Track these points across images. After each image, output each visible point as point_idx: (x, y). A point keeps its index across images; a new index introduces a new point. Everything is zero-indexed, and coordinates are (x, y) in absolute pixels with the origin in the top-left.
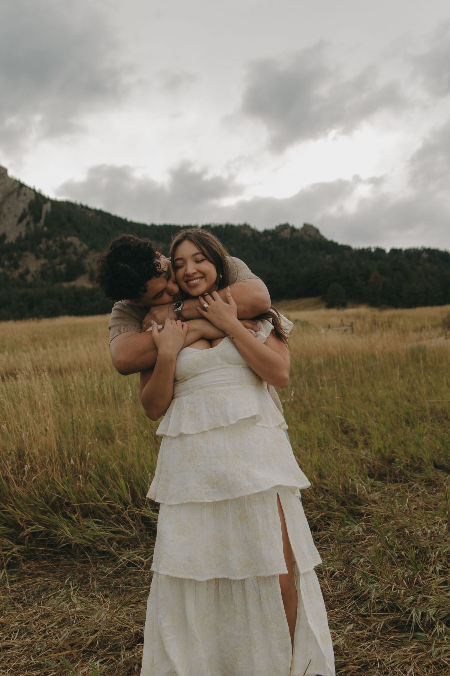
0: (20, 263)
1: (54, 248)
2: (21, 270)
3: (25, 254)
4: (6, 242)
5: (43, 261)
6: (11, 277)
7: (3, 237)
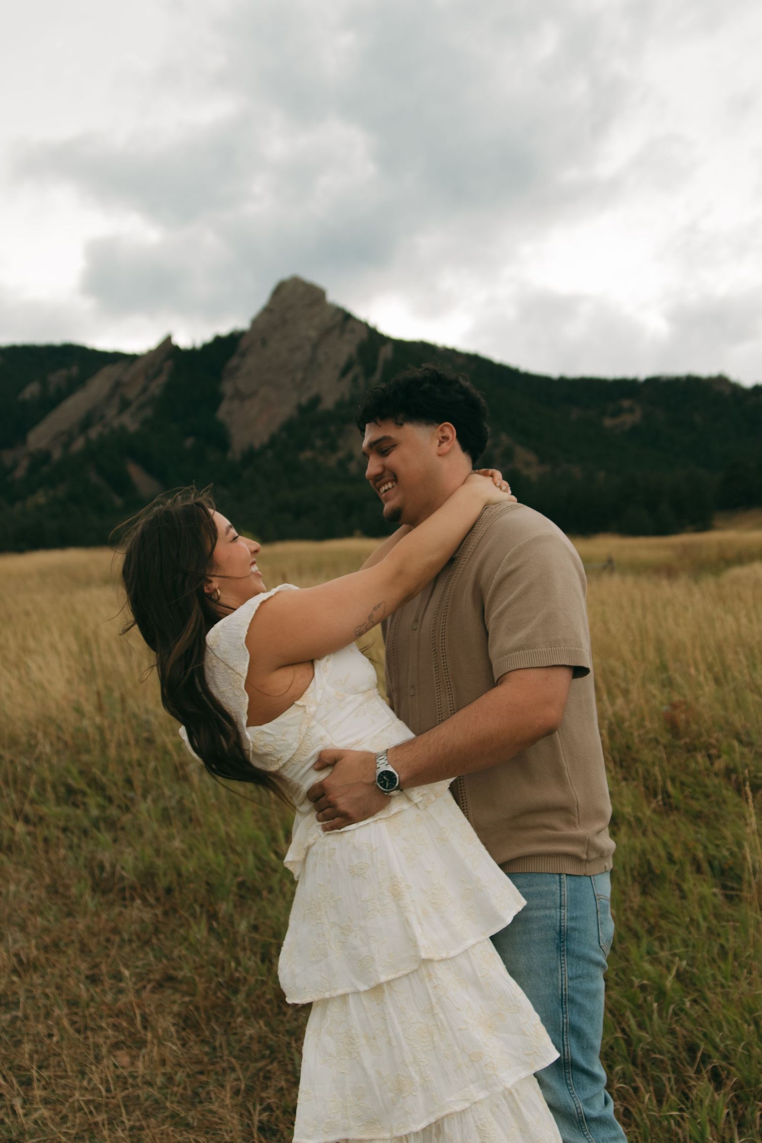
7: (316, 401)
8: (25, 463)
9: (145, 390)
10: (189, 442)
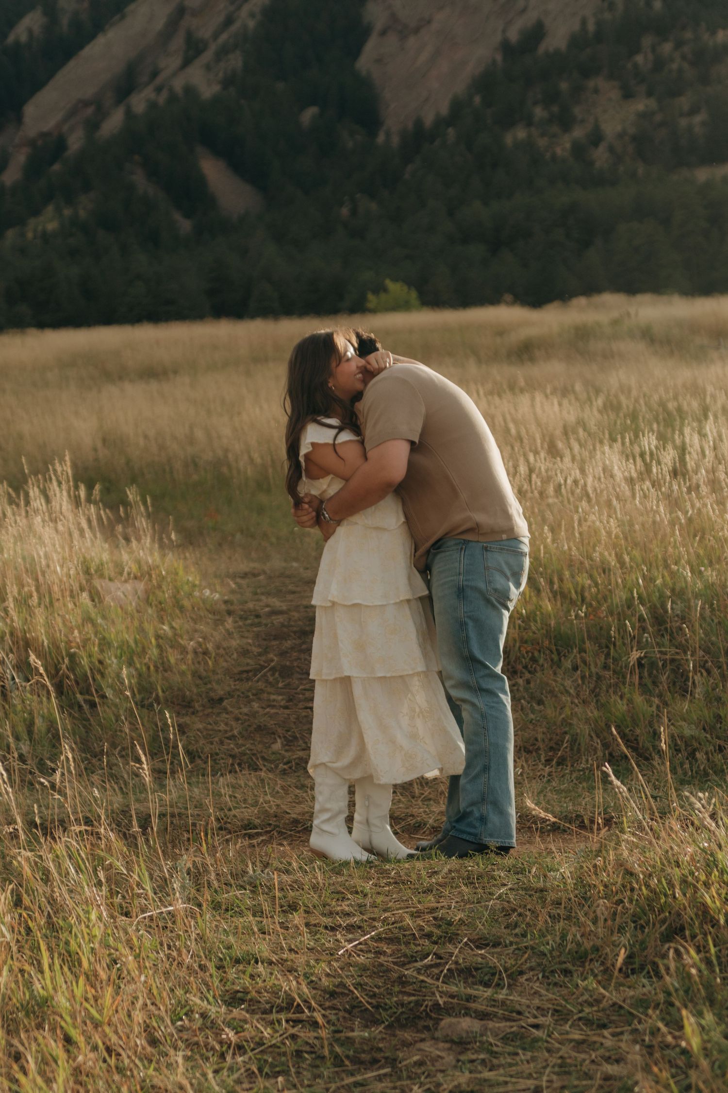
0: (577, 111)
1: (675, 66)
2: (578, 133)
3: (591, 84)
4: (542, 49)
5: (640, 105)
6: (548, 156)
7: (537, 33)
8: (20, 158)
9: (229, 21)
10: (309, 115)
